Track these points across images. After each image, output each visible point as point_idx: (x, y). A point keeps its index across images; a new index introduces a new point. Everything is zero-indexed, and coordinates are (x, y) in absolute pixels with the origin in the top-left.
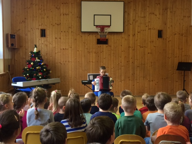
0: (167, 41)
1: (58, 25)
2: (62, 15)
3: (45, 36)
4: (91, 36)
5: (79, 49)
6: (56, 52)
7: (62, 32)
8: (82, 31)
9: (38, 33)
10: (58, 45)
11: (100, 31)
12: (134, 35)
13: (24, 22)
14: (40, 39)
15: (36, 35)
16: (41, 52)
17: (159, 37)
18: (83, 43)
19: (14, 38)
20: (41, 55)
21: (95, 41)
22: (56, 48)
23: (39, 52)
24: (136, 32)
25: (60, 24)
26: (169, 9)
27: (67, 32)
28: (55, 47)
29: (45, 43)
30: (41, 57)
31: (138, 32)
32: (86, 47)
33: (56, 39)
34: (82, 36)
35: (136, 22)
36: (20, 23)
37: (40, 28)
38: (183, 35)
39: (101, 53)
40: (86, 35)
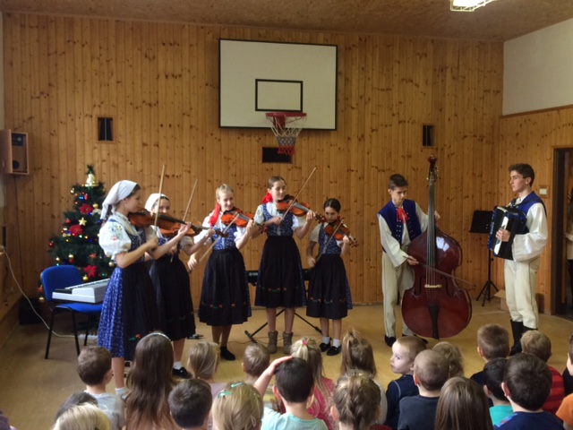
1: (150, 105)
2: (162, 77)
5: (213, 176)
6: (146, 185)
7: (162, 126)
8: (222, 125)
9: (91, 128)
13: (45, 95)
15: (83, 135)
18: (223, 159)
23: (101, 185)
25: (157, 102)
27: (177, 127)
28: (142, 171)
29: (112, 158)
32: (232, 171)
33: (145, 148)
35: (366, 103)
37: (97, 113)
38: (485, 140)
40: (233, 136)
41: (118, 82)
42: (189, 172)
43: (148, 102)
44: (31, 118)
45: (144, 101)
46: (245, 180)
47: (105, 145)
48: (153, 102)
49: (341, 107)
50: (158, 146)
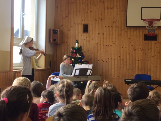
1: (101, 19)
2: (106, 9)
3: (87, 32)
4: (137, 31)
5: (124, 45)
6: (99, 48)
7: (105, 27)
8: (127, 26)
9: (81, 28)
10: (101, 40)
11: (148, 25)
13: (67, 17)
14: (82, 34)
15: (78, 31)
16: (82, 48)
18: (128, 39)
19: (57, 33)
20: (82, 51)
21: (142, 37)
22: (99, 44)
23: (81, 47)
25: (104, 18)
27: (111, 27)
28: (97, 43)
29: (88, 39)
30: (83, 53)
32: (132, 44)
33: (99, 35)
34: (127, 32)
36: (63, 18)
37: (83, 23)
39: (149, 51)
40: (132, 30)
41: (91, 12)
42: (115, 44)
43: (101, 18)
44: (62, 25)
45: (99, 18)
46: (137, 47)
47: (85, 34)
48: (103, 18)
50: (104, 34)
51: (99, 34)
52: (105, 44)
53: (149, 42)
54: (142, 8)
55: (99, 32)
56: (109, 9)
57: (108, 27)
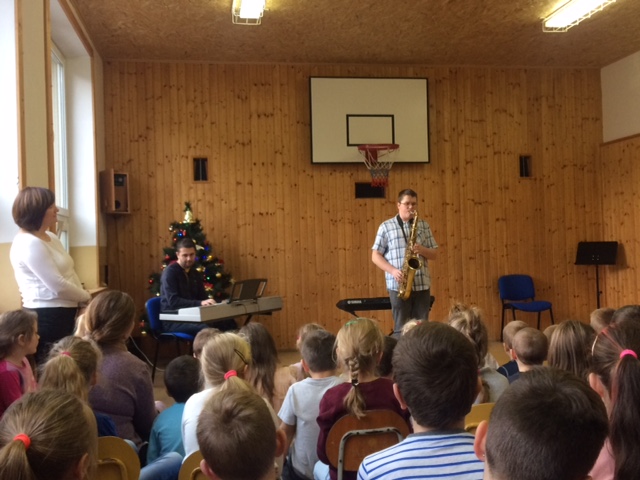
0: (545, 186)
1: (243, 144)
2: (255, 116)
3: (205, 178)
4: (338, 174)
5: (306, 212)
6: (241, 223)
7: (255, 164)
8: (314, 161)
9: (187, 169)
10: (245, 201)
12: (457, 169)
13: (143, 138)
14: (192, 185)
15: (179, 175)
16: (201, 223)
17: (522, 175)
18: (316, 195)
19: (123, 184)
21: (351, 190)
22: (240, 211)
23: (197, 222)
24: (462, 163)
25: (250, 141)
26: (544, 99)
27: (269, 165)
28: (236, 209)
29: (208, 197)
30: (204, 237)
31: (467, 163)
32: (325, 207)
33: (240, 186)
34: (312, 177)
35: (459, 135)
36: (131, 141)
37: (193, 153)
38: (586, 169)
39: (369, 224)
40: (326, 172)
41: (212, 123)
42: (283, 209)
43: (241, 141)
44: (130, 161)
45: (237, 141)
46: (339, 216)
47: (200, 186)
48: (246, 141)
49: (434, 138)
50: (251, 184)
51: (238, 183)
52: (256, 211)
53: (368, 201)
54: (348, 116)
55: (238, 180)
56: (262, 117)
57: (263, 164)
